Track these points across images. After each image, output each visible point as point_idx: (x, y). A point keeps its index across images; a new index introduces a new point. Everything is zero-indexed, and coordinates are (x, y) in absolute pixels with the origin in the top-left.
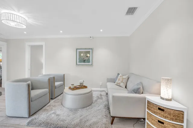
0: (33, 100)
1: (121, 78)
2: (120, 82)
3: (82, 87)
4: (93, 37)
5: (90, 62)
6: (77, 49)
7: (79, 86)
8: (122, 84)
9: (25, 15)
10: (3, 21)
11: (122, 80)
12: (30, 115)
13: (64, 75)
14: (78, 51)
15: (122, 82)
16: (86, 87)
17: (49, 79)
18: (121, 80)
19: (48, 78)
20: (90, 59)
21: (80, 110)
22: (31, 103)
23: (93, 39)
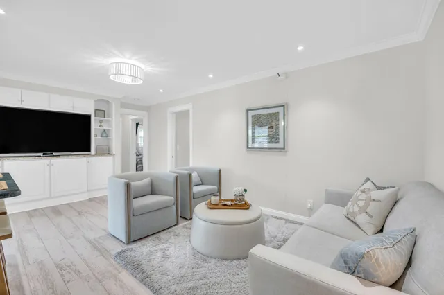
0: (135, 214)
1: (363, 196)
2: (356, 209)
3: (240, 204)
4: (286, 73)
5: (278, 142)
6: (248, 111)
7: (232, 201)
8: (362, 219)
9: (136, 59)
10: (111, 77)
11: (367, 205)
12: (130, 241)
13: (220, 171)
14: (251, 113)
15: (364, 210)
16: (246, 206)
17: (177, 177)
18: (361, 203)
19: (175, 174)
20: (278, 135)
21: (213, 261)
22: (132, 219)
23: (287, 77)
